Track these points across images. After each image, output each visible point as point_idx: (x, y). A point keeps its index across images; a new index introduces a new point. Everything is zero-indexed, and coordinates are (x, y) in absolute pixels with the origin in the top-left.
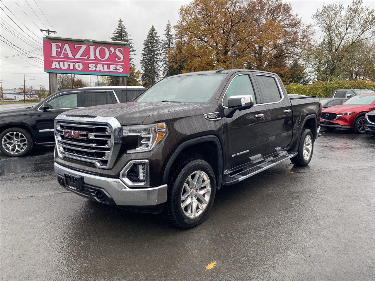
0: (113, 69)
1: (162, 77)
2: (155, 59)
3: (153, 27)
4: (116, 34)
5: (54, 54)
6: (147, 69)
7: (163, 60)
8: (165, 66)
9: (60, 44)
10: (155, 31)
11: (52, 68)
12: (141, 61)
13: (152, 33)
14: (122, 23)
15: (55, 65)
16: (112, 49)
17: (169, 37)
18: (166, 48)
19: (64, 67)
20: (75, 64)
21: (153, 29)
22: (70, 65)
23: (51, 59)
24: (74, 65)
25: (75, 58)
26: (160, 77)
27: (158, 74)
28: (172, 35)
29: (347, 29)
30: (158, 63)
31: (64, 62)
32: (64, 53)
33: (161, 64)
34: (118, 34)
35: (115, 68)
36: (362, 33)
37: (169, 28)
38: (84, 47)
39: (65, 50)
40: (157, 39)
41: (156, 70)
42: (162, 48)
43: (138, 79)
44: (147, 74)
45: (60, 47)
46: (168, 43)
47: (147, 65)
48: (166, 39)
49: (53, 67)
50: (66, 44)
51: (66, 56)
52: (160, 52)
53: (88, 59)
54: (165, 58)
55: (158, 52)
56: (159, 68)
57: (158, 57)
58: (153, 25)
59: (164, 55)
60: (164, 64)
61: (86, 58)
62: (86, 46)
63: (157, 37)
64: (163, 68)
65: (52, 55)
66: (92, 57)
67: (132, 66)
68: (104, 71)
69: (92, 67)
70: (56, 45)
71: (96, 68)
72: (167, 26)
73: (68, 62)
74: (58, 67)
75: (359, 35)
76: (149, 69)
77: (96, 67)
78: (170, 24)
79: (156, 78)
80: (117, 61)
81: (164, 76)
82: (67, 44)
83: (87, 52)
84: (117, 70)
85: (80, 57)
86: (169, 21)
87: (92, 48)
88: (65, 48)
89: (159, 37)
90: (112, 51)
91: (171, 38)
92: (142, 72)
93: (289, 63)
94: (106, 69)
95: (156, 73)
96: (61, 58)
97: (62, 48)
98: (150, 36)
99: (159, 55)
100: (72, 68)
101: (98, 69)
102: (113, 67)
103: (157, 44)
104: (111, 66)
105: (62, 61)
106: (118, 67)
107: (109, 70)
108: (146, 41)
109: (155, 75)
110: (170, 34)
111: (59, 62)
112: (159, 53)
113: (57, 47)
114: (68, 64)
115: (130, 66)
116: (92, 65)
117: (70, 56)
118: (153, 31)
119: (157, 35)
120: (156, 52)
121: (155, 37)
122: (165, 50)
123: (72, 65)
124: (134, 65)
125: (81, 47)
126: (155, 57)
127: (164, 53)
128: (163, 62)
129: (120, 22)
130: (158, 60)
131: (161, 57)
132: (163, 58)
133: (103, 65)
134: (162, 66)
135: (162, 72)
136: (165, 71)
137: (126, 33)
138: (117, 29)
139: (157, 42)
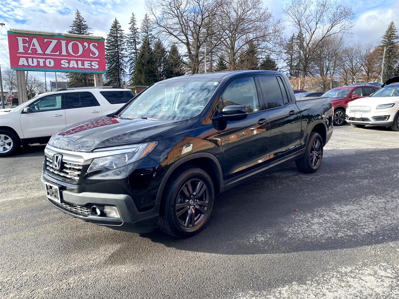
0: (88, 66)
1: (129, 75)
2: (120, 55)
3: (116, 19)
4: (73, 27)
5: (21, 50)
6: (112, 65)
7: (129, 55)
8: (131, 61)
9: (27, 39)
10: (118, 25)
11: (19, 64)
13: (116, 26)
14: (81, 15)
15: (23, 62)
16: (86, 44)
17: (134, 31)
18: (132, 42)
19: (33, 63)
20: (46, 60)
21: (116, 22)
22: (39, 61)
23: (17, 55)
24: (44, 61)
25: (44, 54)
26: (127, 73)
27: (124, 71)
28: (138, 29)
29: (317, 24)
30: (123, 59)
31: (32, 58)
32: (32, 48)
33: (126, 59)
34: (76, 28)
35: (90, 65)
36: (331, 28)
37: (133, 21)
38: (54, 42)
39: (34, 45)
41: (121, 67)
42: (128, 43)
44: (111, 72)
45: (28, 42)
46: (133, 37)
47: (111, 61)
48: (131, 33)
49: (21, 63)
50: (34, 39)
51: (34, 51)
52: (125, 47)
53: (60, 55)
54: (131, 54)
55: (123, 47)
56: (125, 64)
57: (122, 52)
58: (116, 18)
59: (129, 51)
60: (130, 60)
61: (58, 53)
62: (57, 41)
63: (121, 30)
64: (129, 64)
65: (18, 50)
66: (64, 53)
68: (78, 68)
69: (64, 64)
70: (23, 39)
71: (69, 65)
72: (131, 18)
73: (37, 58)
74: (26, 64)
75: (328, 30)
76: (113, 65)
77: (69, 63)
78: (134, 16)
80: (92, 57)
81: (131, 73)
82: (36, 39)
83: (58, 48)
84: (92, 67)
85: (51, 52)
86: (133, 13)
87: (63, 43)
88: (33, 43)
89: (124, 30)
90: (86, 46)
91: (136, 32)
93: (262, 57)
94: (80, 66)
95: (122, 69)
96: (30, 54)
97: (30, 42)
98: (113, 30)
99: (125, 50)
100: (42, 64)
101: (71, 66)
102: (88, 63)
104: (86, 63)
105: (30, 57)
106: (93, 63)
107: (83, 67)
108: (108, 35)
109: (121, 72)
110: (135, 28)
111: (27, 59)
112: (124, 49)
113: (24, 42)
114: (37, 61)
116: (65, 62)
117: (40, 51)
118: (116, 24)
119: (122, 28)
120: (120, 47)
121: (119, 31)
122: (130, 44)
123: (41, 61)
125: (52, 41)
126: (119, 52)
127: (129, 48)
128: (129, 58)
129: (78, 14)
130: (123, 56)
131: (126, 53)
132: (129, 53)
133: (77, 61)
134: (127, 62)
135: (129, 69)
136: (131, 67)
137: (85, 26)
138: (75, 21)
139: (121, 37)
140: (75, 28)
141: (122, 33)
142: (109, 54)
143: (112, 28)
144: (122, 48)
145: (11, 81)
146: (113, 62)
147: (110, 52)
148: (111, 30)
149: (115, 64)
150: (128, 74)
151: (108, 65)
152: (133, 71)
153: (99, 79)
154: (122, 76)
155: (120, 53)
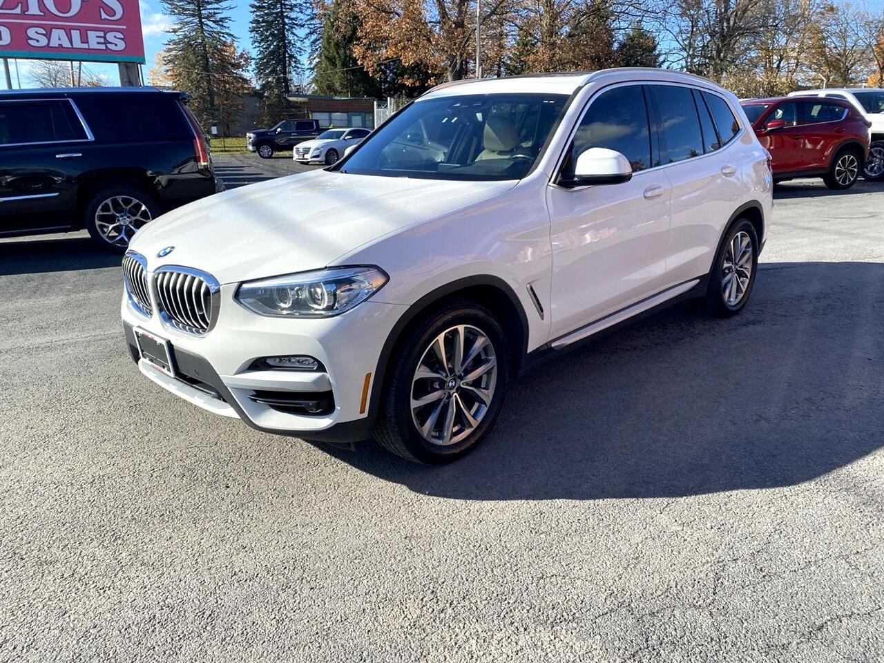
0: (98, 43)
1: (308, 69)
2: (286, 21)
6: (270, 45)
7: (309, 23)
8: (313, 37)
12: (251, 25)
26: (303, 67)
27: (297, 61)
30: (294, 31)
33: (302, 32)
35: (102, 40)
41: (290, 50)
43: (247, 75)
44: (268, 62)
47: (267, 37)
53: (24, 15)
54: (312, 19)
55: (294, 3)
56: (298, 44)
57: (293, 15)
59: (309, 11)
60: (311, 33)
61: (18, 11)
64: (307, 43)
66: (34, 9)
67: (229, 40)
68: (73, 48)
69: (36, 36)
71: (49, 40)
76: (272, 47)
77: (48, 36)
79: (292, 70)
80: (105, 19)
81: (312, 66)
84: (109, 46)
85: (1, 8)
92: (254, 53)
94: (77, 43)
95: (291, 56)
99: (298, 10)
101: (54, 43)
102: (97, 37)
104: (92, 35)
106: (110, 37)
107: (85, 46)
109: (290, 62)
112: (295, 6)
115: (224, 39)
116: (37, 32)
124: (231, 35)
126: (285, 14)
127: (308, 5)
128: (309, 28)
130: (295, 24)
131: (301, 16)
132: (307, 18)
133: (68, 31)
134: (305, 38)
135: (308, 55)
136: (313, 52)
142: (261, 20)
144: (291, 5)
145: (54, 83)
146: (270, 38)
147: (262, 13)
149: (275, 44)
150: (306, 67)
151: (258, 47)
152: (317, 60)
154: (294, 73)
155: (287, 17)
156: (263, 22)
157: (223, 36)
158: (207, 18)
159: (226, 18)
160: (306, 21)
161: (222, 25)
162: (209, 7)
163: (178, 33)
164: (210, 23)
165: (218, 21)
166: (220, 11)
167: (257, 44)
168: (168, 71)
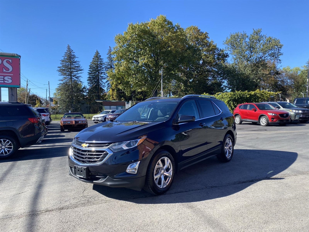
4: (65, 57)
6: (94, 85)
10: (99, 55)
12: (88, 79)
13: (97, 57)
14: (71, 48)
17: (111, 60)
21: (97, 53)
27: (103, 90)
30: (102, 80)
33: (104, 81)
37: (110, 52)
40: (101, 61)
41: (101, 86)
42: (106, 68)
44: (93, 90)
46: (110, 64)
47: (93, 82)
48: (108, 61)
52: (104, 71)
56: (103, 84)
57: (102, 75)
58: (97, 50)
63: (101, 59)
64: (106, 84)
67: (80, 83)
72: (108, 50)
78: (111, 49)
79: (101, 92)
86: (110, 46)
89: (103, 59)
92: (88, 87)
95: (101, 88)
103: (101, 65)
108: (91, 63)
109: (100, 90)
110: (111, 57)
112: (103, 73)
119: (101, 58)
120: (100, 72)
121: (99, 59)
124: (81, 81)
128: (107, 79)
129: (69, 48)
130: (103, 78)
131: (104, 76)
132: (106, 76)
135: (106, 88)
137: (74, 56)
138: (66, 53)
139: (101, 64)
140: (66, 57)
141: (102, 61)
142: (91, 77)
143: (94, 58)
144: (101, 72)
146: (94, 82)
147: (92, 75)
148: (94, 59)
153: (12, 92)
155: (100, 76)
156: (92, 78)
157: (78, 82)
158: (73, 76)
159: (80, 76)
160: (106, 77)
161: (78, 79)
162: (74, 73)
163: (63, 81)
164: (74, 78)
165: (77, 77)
166: (78, 74)
167: (89, 84)
168: (59, 93)
